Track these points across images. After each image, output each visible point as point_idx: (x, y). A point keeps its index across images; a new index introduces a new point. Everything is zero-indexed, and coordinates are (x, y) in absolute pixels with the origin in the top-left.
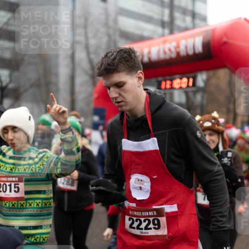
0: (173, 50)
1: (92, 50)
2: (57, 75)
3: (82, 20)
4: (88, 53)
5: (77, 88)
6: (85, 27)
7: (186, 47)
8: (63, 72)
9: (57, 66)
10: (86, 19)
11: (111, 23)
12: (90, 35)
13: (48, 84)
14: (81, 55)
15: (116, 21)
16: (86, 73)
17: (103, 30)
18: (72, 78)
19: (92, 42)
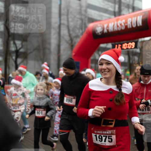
0: (123, 24)
1: (71, 29)
2: (50, 44)
3: (66, 10)
4: (69, 31)
5: (62, 52)
6: (68, 15)
7: (131, 23)
8: (54, 42)
9: (50, 39)
10: (68, 10)
11: (83, 12)
12: (70, 20)
13: (44, 49)
14: (64, 32)
15: (86, 11)
16: (67, 42)
17: (78, 16)
18: (59, 46)
19: (71, 24)
